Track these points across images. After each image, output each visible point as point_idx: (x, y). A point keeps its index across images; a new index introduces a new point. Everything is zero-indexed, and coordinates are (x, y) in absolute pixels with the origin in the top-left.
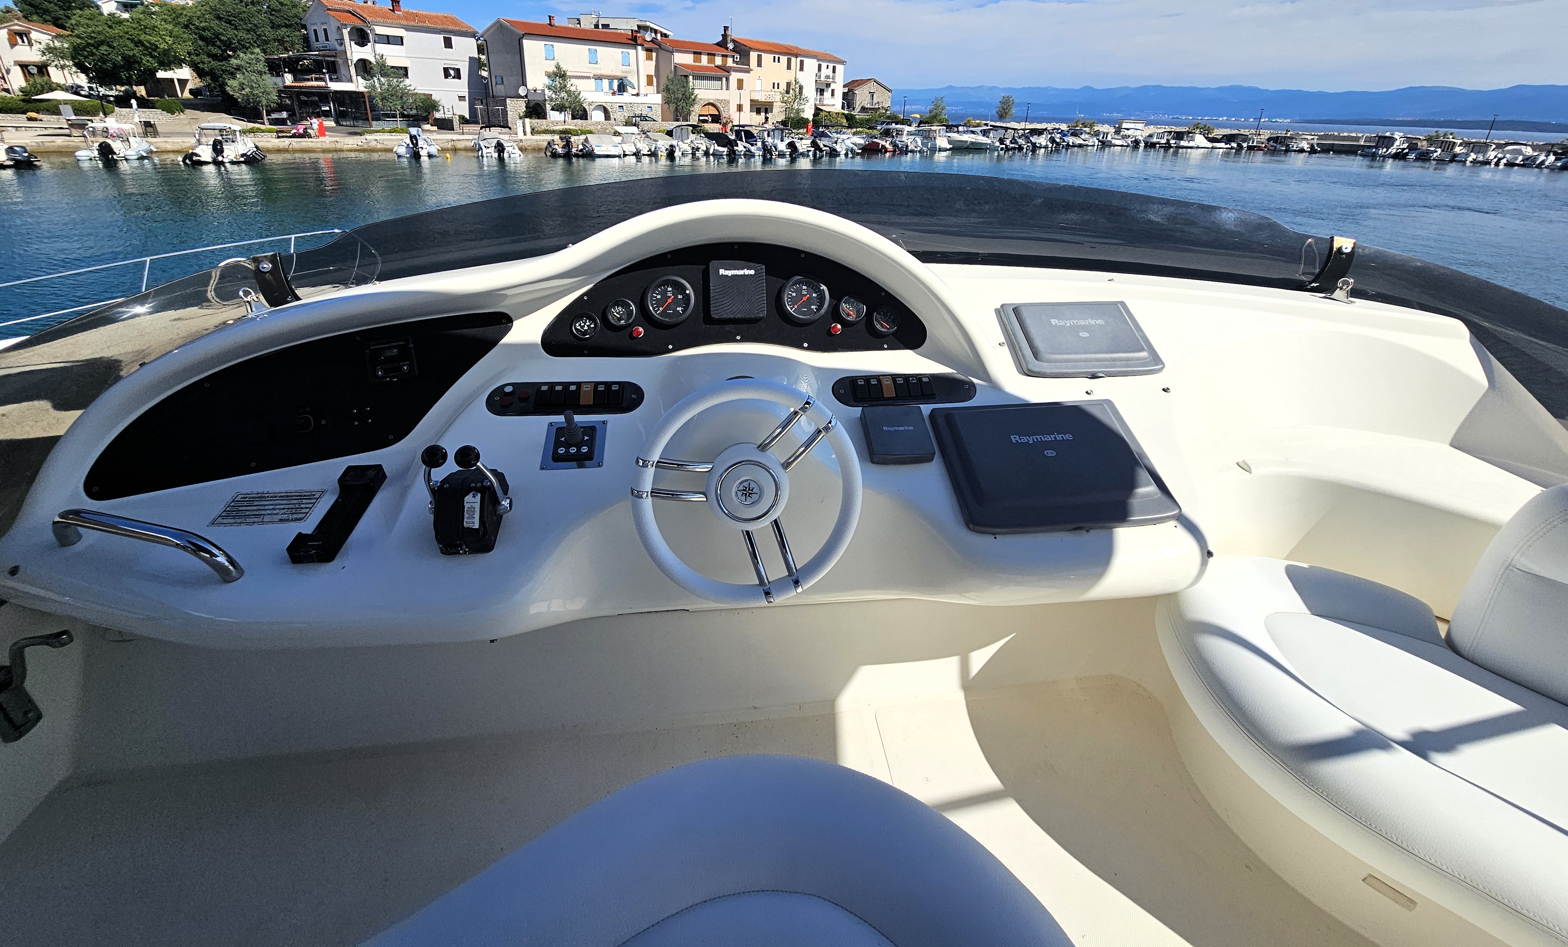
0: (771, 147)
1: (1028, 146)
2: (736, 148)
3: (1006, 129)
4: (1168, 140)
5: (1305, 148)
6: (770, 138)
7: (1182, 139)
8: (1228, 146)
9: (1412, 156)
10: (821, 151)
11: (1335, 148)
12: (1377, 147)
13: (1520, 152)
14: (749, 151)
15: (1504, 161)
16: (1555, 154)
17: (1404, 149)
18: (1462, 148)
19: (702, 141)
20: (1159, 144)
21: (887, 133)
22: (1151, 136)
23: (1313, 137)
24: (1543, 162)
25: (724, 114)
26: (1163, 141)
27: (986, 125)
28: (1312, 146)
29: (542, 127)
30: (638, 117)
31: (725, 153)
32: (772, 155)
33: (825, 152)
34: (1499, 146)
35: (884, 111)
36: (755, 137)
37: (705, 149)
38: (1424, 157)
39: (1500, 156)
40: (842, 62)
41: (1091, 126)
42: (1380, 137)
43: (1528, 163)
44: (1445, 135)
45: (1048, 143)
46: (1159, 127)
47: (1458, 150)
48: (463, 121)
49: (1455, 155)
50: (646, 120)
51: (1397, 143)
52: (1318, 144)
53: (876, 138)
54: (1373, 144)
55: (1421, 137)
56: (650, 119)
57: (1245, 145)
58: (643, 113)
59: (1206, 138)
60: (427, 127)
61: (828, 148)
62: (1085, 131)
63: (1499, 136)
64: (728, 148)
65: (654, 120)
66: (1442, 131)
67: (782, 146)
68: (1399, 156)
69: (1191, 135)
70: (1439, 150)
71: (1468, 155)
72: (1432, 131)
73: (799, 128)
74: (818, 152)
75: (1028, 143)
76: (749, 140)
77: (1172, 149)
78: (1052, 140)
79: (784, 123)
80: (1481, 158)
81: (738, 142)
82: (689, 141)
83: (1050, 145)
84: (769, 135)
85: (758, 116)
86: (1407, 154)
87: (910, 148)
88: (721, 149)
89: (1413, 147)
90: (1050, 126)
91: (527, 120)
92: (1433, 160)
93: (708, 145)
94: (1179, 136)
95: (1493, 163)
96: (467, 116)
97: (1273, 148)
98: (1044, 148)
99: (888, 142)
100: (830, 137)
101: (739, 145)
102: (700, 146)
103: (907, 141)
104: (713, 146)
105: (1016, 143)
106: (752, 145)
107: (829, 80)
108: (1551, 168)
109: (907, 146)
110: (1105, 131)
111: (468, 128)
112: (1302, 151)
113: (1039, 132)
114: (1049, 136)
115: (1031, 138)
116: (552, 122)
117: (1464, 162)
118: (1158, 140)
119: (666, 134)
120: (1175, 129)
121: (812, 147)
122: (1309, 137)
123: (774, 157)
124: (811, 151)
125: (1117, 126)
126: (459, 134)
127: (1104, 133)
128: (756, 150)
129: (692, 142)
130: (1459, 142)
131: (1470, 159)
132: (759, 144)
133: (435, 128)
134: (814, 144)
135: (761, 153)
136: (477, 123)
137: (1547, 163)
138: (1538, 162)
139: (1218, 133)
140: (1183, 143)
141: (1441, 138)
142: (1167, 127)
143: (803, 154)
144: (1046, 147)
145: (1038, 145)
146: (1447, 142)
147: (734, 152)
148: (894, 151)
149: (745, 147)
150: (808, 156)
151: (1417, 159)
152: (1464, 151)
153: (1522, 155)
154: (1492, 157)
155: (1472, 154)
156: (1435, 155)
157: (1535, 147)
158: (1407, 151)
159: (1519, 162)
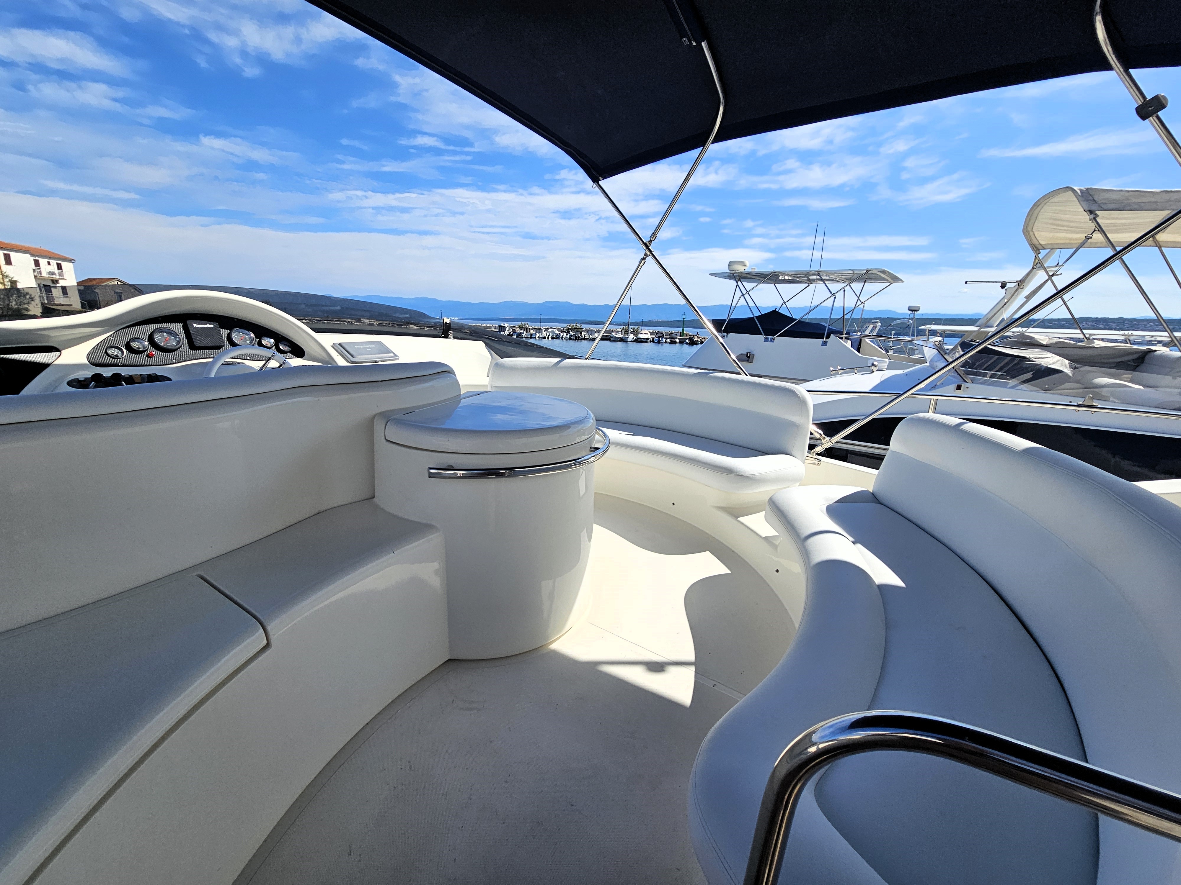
12: (499, 331)
13: (553, 332)
16: (565, 332)
17: (510, 332)
24: (562, 337)
34: (546, 330)
39: (548, 334)
40: (70, 260)
42: (500, 326)
44: (525, 325)
47: (531, 332)
49: (531, 335)
51: (507, 329)
54: (498, 330)
55: (516, 326)
63: (545, 325)
66: (523, 323)
70: (525, 332)
72: (520, 323)
80: (541, 336)
86: (512, 335)
107: (54, 276)
117: (535, 337)
130: (531, 328)
131: (537, 336)
141: (524, 326)
152: (534, 332)
153: (555, 333)
154: (545, 335)
155: (537, 334)
156: (524, 335)
157: (558, 329)
158: (512, 333)
159: (555, 337)
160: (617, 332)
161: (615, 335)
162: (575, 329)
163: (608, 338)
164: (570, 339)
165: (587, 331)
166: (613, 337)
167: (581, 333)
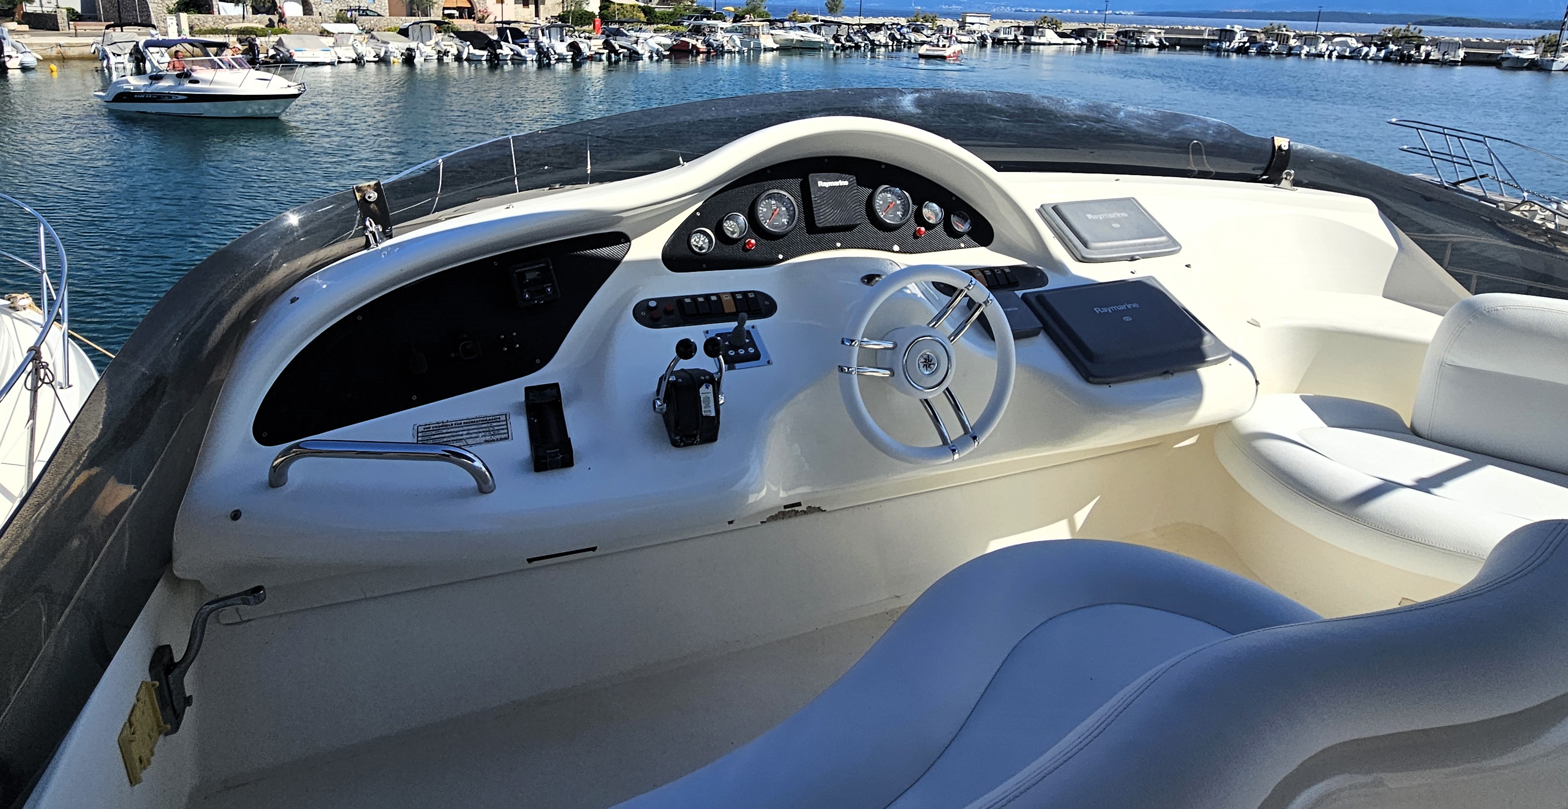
0: (548, 48)
1: (866, 44)
2: (499, 51)
3: (839, 24)
4: (1016, 36)
5: (1155, 43)
6: (545, 37)
7: (1032, 35)
8: (1078, 42)
9: (1253, 50)
10: (617, 54)
11: (1182, 42)
12: (1220, 41)
13: (1346, 44)
14: (518, 54)
15: (1335, 54)
16: (1376, 45)
17: (1245, 43)
18: (1295, 40)
19: (451, 43)
20: (1007, 40)
21: (697, 31)
22: (997, 31)
23: (1159, 31)
24: (1367, 54)
25: (478, 6)
26: (1011, 37)
27: (816, 19)
28: (1161, 41)
29: (207, 25)
30: (355, 10)
31: (484, 58)
32: (550, 60)
33: (622, 55)
34: (1328, 38)
35: (690, 4)
36: (525, 36)
37: (456, 53)
38: (1263, 51)
39: (1331, 48)
41: (933, 20)
42: (1222, 30)
43: (1355, 55)
44: (1279, 28)
45: (888, 40)
46: (1004, 21)
47: (1292, 42)
48: (73, 16)
49: (1291, 48)
50: (367, 15)
51: (1238, 37)
52: (1165, 38)
53: (685, 36)
54: (1216, 38)
55: (1259, 30)
56: (372, 14)
57: (1095, 40)
58: (362, 5)
59: (1056, 33)
60: (14, 25)
61: (625, 51)
62: (927, 26)
63: (1327, 28)
64: (489, 52)
65: (379, 15)
66: (1276, 23)
67: (561, 48)
68: (1242, 50)
69: (1040, 30)
70: (1276, 43)
71: (1301, 47)
72: (1266, 23)
73: (582, 25)
74: (613, 55)
75: (866, 40)
76: (518, 41)
77: (1020, 46)
78: (892, 37)
79: (563, 18)
80: (1313, 51)
81: (502, 43)
82: (432, 42)
83: (891, 43)
84: (543, 35)
85: (526, 10)
86: (1248, 48)
87: (726, 48)
88: (478, 52)
89: (1253, 41)
90: (888, 21)
91: (184, 16)
92: (1273, 53)
93: (461, 48)
94: (1028, 31)
95: (1326, 56)
96: (78, 9)
97: (1124, 43)
98: (883, 46)
99: (700, 41)
100: (626, 36)
101: (504, 47)
102: (449, 49)
103: (721, 40)
104: (466, 49)
105: (852, 40)
106: (522, 47)
108: (1375, 59)
109: (723, 46)
110: (949, 26)
111: (82, 26)
112: (1151, 46)
113: (877, 28)
114: (889, 32)
115: (868, 35)
116: (223, 18)
117: (1299, 55)
118: (1005, 36)
119: (399, 33)
120: (1023, 24)
121: (604, 48)
122: (1156, 31)
123: (553, 62)
124: (603, 54)
125: (961, 20)
126: (69, 35)
127: (948, 28)
128: (529, 53)
129: (437, 43)
130: (1292, 34)
131: (1304, 52)
132: (532, 45)
133: (25, 27)
134: (607, 45)
135: (535, 57)
136: (96, 19)
137: (1371, 55)
138: (1363, 54)
139: (1067, 27)
140: (1034, 39)
141: (1276, 31)
142: (1013, 21)
143: (591, 58)
144: (886, 46)
145: (878, 43)
146: (1281, 34)
147: (497, 56)
148: (708, 52)
149: (512, 50)
150: (601, 60)
151: (1259, 53)
152: (1298, 44)
153: (1349, 47)
154: (1324, 50)
155: (1305, 46)
156: (1273, 48)
157: (1358, 39)
158: (1247, 44)
159: (1347, 54)
160: (1521, 46)
161: (1517, 55)
162: (1401, 37)
163: (1493, 59)
164: (1386, 59)
165: (1436, 43)
166: (1508, 58)
167: (1418, 48)
